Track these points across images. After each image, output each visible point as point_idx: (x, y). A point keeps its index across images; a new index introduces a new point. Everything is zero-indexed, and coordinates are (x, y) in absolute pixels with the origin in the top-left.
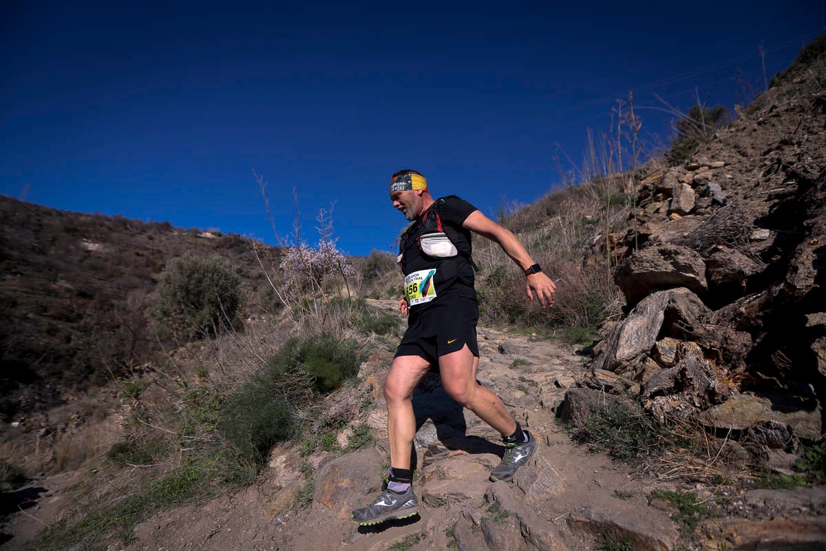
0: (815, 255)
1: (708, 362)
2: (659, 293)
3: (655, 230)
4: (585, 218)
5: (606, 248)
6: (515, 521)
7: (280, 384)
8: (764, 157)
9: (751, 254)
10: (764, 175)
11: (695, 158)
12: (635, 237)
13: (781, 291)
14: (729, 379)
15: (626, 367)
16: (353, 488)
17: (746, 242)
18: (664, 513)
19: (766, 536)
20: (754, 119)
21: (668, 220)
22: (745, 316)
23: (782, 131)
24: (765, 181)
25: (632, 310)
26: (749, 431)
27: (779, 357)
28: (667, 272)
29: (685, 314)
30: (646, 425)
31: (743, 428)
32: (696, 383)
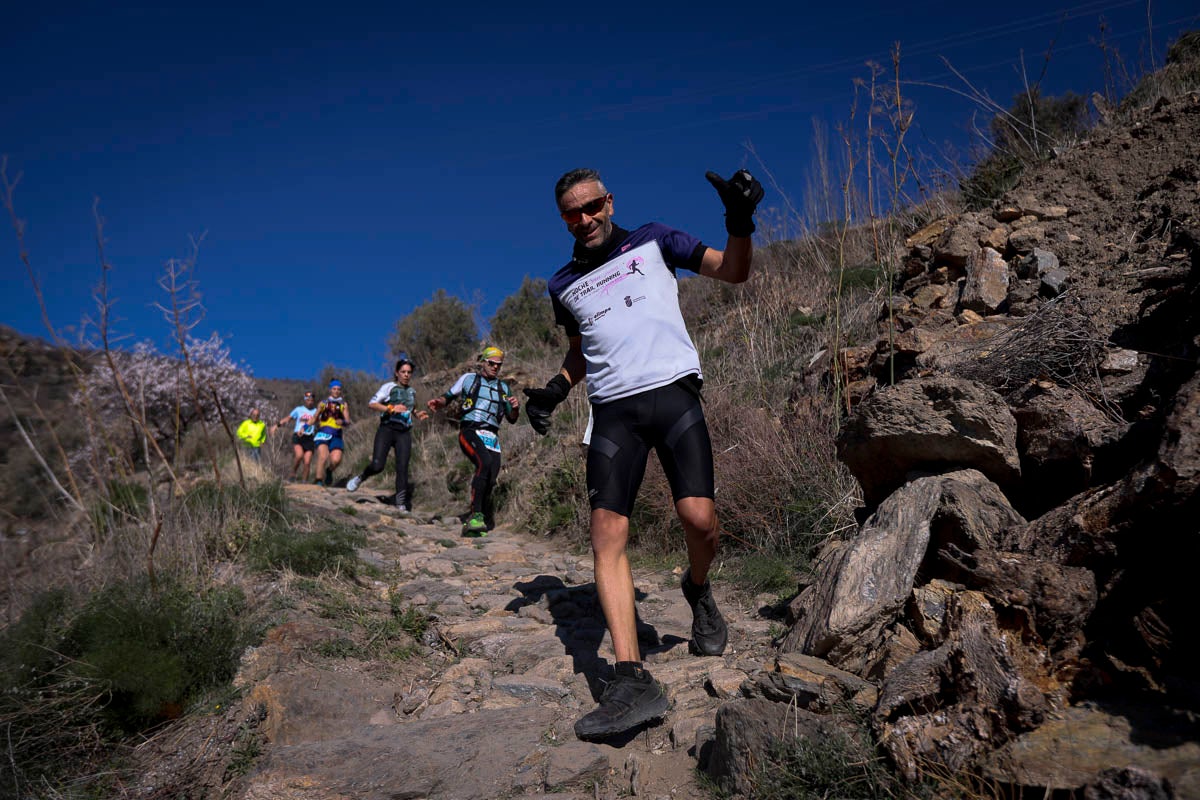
1: (1005, 636)
2: (922, 481)
3: (929, 344)
4: (797, 311)
5: (832, 378)
9: (1103, 401)
10: (1139, 240)
11: (1012, 195)
12: (889, 359)
13: (1149, 480)
14: (1049, 674)
15: (851, 647)
17: (1094, 375)
20: (1125, 125)
21: (955, 323)
22: (1083, 534)
23: (1175, 152)
24: (1138, 251)
25: (871, 518)
26: (1087, 794)
27: (1149, 624)
28: (939, 435)
29: (974, 528)
30: (878, 786)
31: (1075, 786)
32: (981, 685)
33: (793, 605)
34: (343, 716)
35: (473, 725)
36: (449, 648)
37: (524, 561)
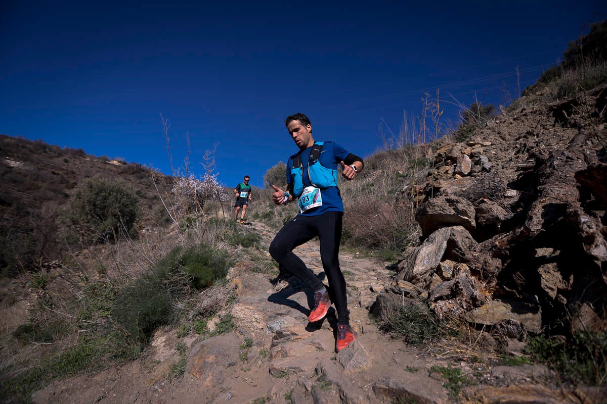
0: (543, 210)
1: (473, 278)
2: (444, 229)
3: (444, 185)
4: (398, 173)
5: (411, 195)
6: (336, 388)
7: (164, 282)
9: (504, 206)
10: (515, 154)
11: (473, 138)
12: (431, 189)
13: (522, 232)
14: (486, 290)
15: (419, 279)
16: (217, 363)
17: (502, 197)
18: (439, 382)
19: (503, 398)
20: (511, 116)
21: (453, 178)
22: (498, 248)
23: (528, 126)
24: (515, 158)
25: (426, 240)
26: (497, 326)
27: (518, 277)
28: (450, 215)
29: (460, 244)
30: (430, 321)
31: (493, 324)
32: (465, 292)
33: (399, 265)
34: (259, 290)
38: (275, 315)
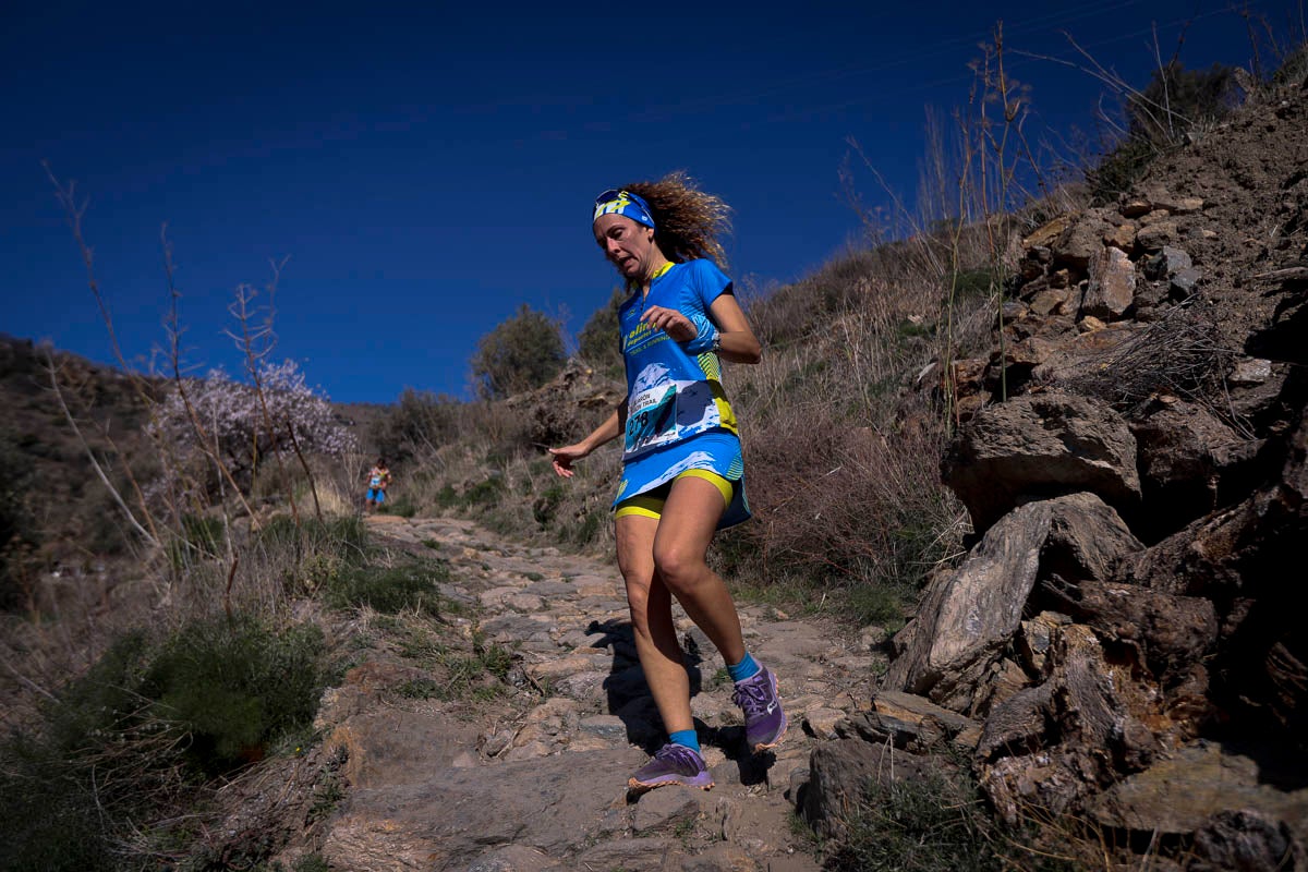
1: (1113, 672)
2: (1031, 506)
3: (1047, 355)
4: (906, 320)
5: (943, 393)
7: (89, 762)
8: (1284, 191)
9: (1231, 418)
11: (1140, 188)
12: (1003, 370)
13: (1273, 503)
14: (1162, 713)
15: (953, 685)
17: (1222, 388)
20: (1269, 104)
21: (1076, 331)
22: (1202, 562)
24: (1279, 248)
25: (977, 546)
26: (1198, 839)
27: (1275, 658)
28: (1051, 458)
29: (1088, 556)
30: (976, 831)
31: (1186, 830)
32: (1086, 724)
33: (896, 640)
34: (425, 759)
35: (559, 768)
36: (535, 687)
37: (615, 594)
38: (472, 846)
